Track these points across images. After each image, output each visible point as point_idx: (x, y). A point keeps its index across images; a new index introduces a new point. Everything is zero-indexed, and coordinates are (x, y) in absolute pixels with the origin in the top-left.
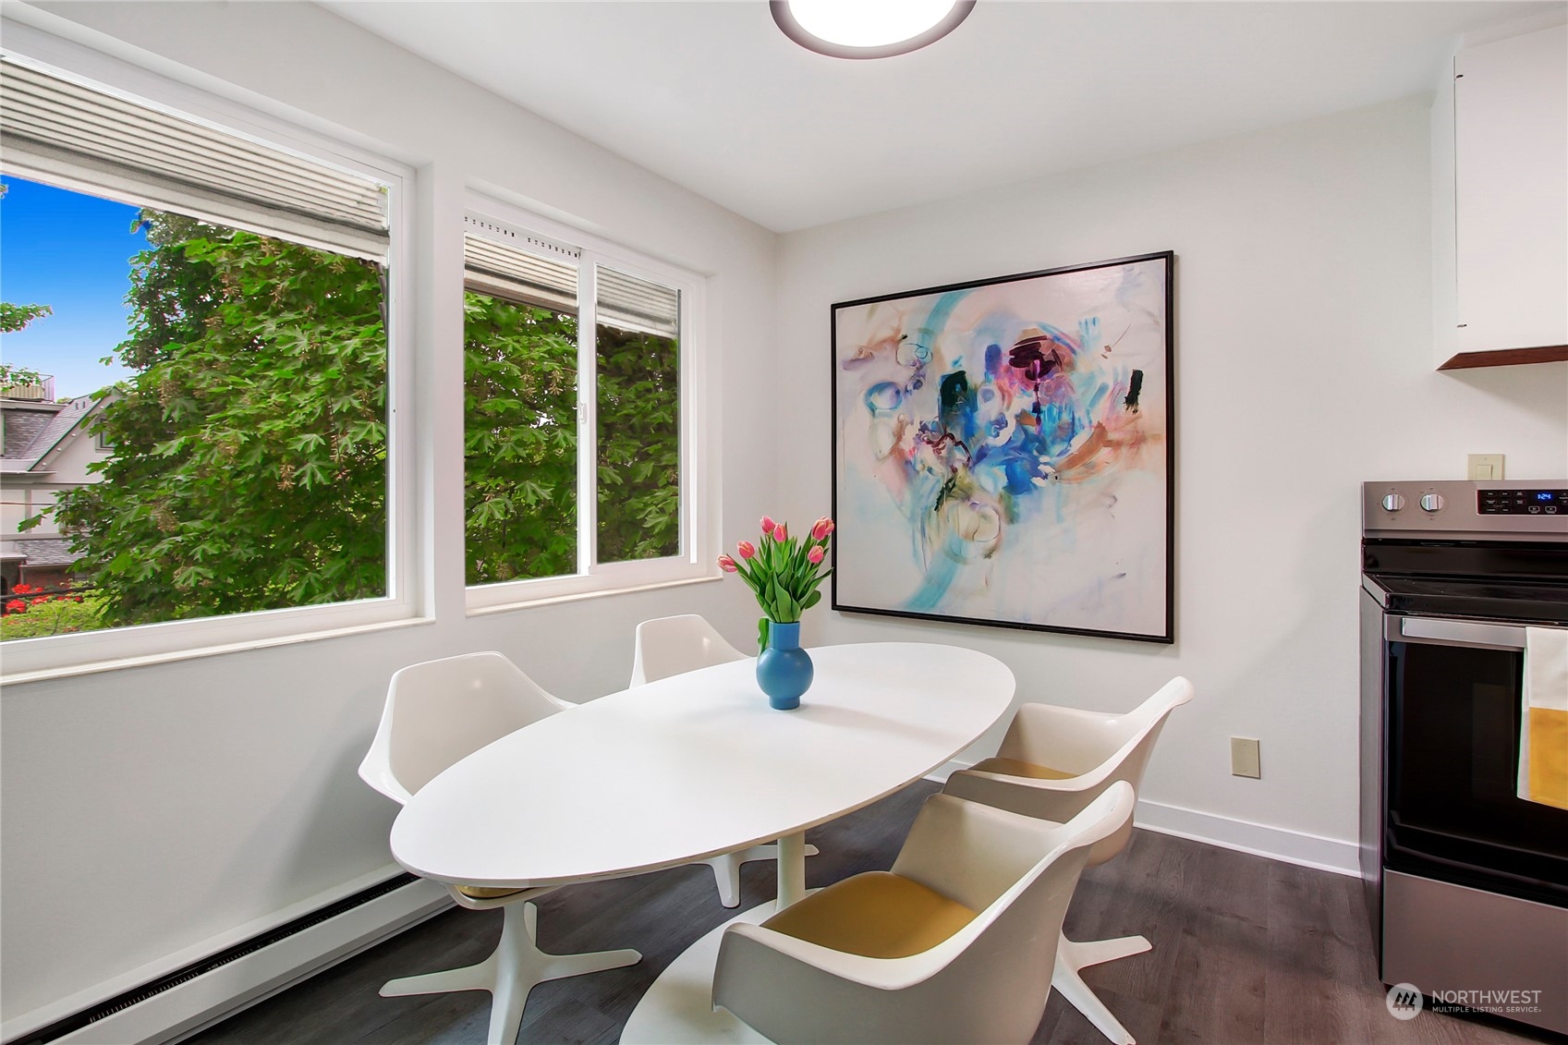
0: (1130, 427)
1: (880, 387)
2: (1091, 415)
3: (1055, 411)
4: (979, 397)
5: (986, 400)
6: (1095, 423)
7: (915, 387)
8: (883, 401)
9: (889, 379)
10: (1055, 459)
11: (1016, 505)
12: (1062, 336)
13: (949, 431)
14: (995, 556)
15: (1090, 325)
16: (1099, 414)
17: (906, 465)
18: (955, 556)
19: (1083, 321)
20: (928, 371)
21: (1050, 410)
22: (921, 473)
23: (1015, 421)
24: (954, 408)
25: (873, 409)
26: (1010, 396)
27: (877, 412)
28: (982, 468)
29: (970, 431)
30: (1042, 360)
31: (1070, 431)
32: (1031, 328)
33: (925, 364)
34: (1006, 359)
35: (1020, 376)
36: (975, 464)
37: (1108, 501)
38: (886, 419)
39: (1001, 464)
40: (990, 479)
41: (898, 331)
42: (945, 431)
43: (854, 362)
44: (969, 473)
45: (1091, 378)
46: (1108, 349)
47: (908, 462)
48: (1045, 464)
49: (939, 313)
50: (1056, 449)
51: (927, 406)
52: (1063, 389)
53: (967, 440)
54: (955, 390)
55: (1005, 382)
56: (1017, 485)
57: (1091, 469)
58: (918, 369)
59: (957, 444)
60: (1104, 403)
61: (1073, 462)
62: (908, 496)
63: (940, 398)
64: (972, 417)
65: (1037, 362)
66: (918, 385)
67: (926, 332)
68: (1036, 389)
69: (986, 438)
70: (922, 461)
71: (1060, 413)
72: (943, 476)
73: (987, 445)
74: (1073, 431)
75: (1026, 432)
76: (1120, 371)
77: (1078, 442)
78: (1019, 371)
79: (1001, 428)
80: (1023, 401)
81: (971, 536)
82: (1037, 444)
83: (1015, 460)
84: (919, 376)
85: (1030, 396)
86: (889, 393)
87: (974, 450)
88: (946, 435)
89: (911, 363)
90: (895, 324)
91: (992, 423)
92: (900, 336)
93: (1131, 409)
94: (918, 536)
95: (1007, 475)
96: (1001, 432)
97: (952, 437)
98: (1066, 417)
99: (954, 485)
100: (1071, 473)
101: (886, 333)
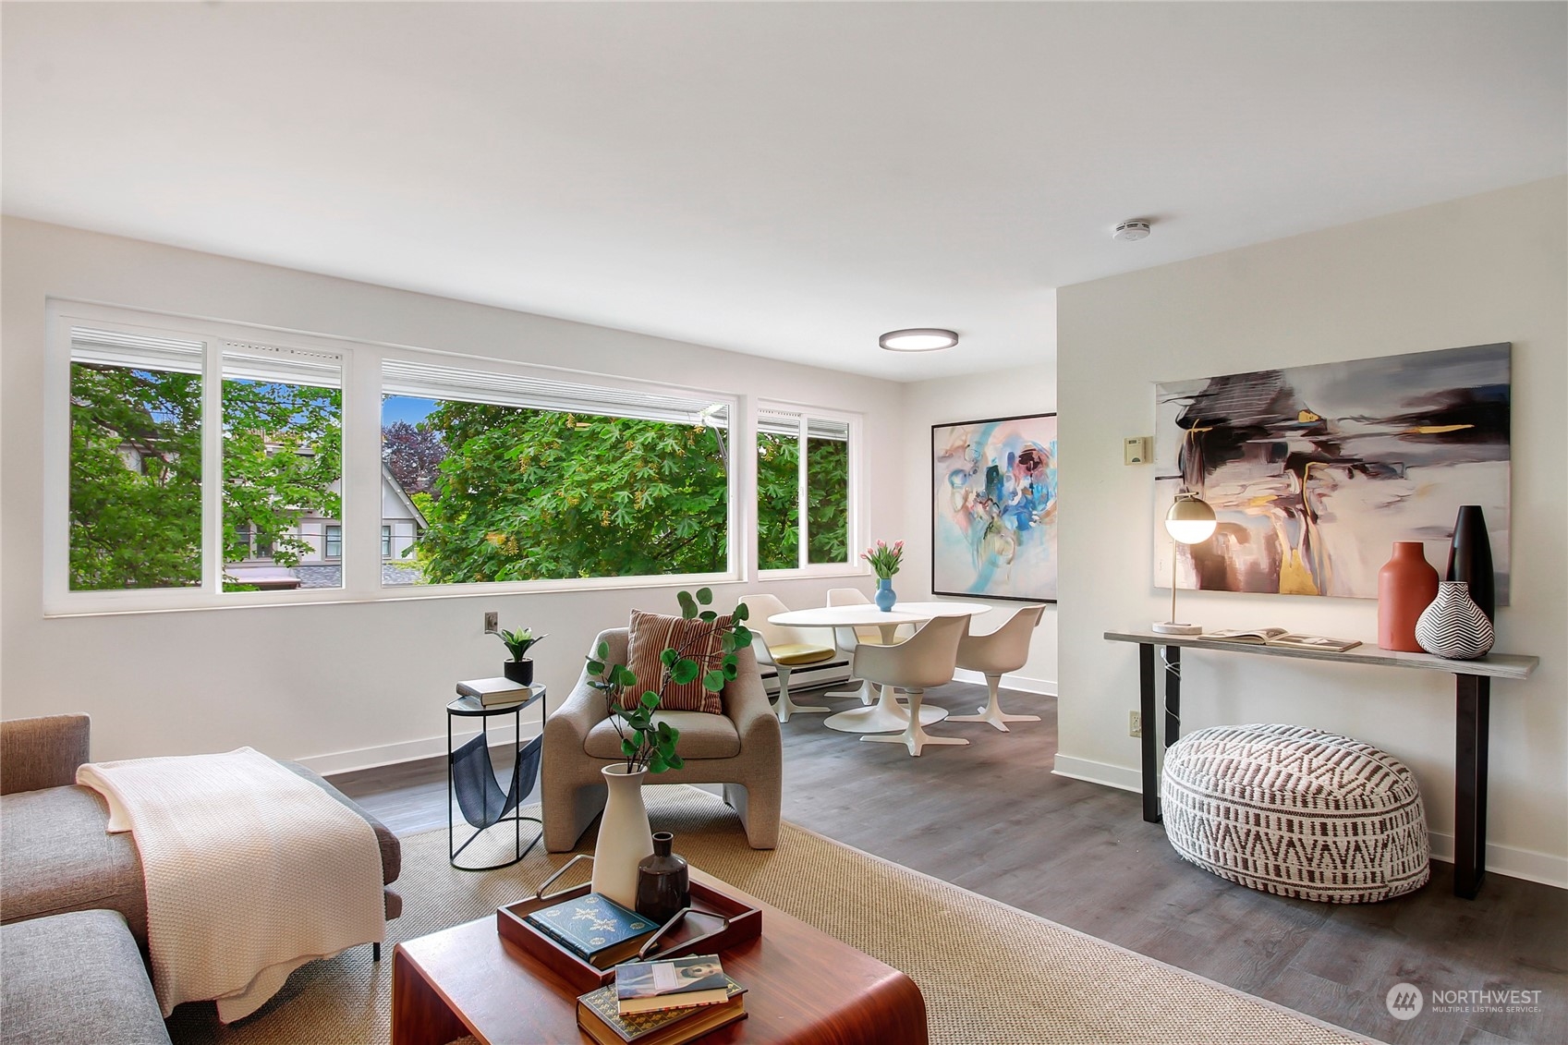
1: (956, 472)
2: (1056, 490)
3: (1040, 488)
4: (1005, 479)
5: (1008, 481)
8: (958, 480)
9: (961, 468)
10: (1040, 513)
11: (1022, 536)
12: (1042, 449)
13: (990, 497)
14: (1012, 563)
15: (1054, 445)
17: (969, 514)
18: (994, 564)
19: (1051, 443)
20: (980, 464)
21: (1037, 487)
22: (976, 519)
23: (1021, 492)
24: (993, 485)
25: (953, 484)
26: (1019, 479)
27: (955, 485)
28: (1006, 517)
29: (1000, 497)
30: (1033, 461)
31: (1046, 498)
32: (1028, 444)
33: (978, 461)
34: (1017, 460)
35: (1023, 469)
36: (1002, 514)
38: (959, 490)
39: (1015, 514)
40: (1010, 523)
41: (965, 442)
42: (988, 497)
43: (943, 458)
44: (1000, 519)
45: (1055, 472)
47: (970, 513)
48: (1035, 515)
49: (986, 434)
50: (1040, 507)
51: (980, 485)
52: (1043, 476)
53: (999, 502)
54: (993, 475)
55: (1017, 472)
56: (1022, 526)
57: (1056, 518)
58: (975, 463)
59: (994, 504)
61: (1048, 514)
62: (970, 532)
63: (986, 479)
64: (1001, 489)
65: (1031, 462)
66: (975, 472)
67: (979, 443)
68: (1031, 476)
69: (1008, 501)
70: (977, 513)
71: (1042, 489)
72: (987, 521)
73: (1008, 504)
74: (1048, 498)
75: (1026, 498)
77: (1050, 504)
78: (1023, 466)
79: (1015, 496)
80: (1025, 482)
81: (1000, 553)
82: (1031, 504)
83: (1021, 513)
84: (976, 467)
85: (1028, 479)
86: (961, 475)
87: (1002, 508)
88: (989, 499)
89: (972, 460)
90: (964, 438)
91: (1011, 493)
92: (966, 445)
94: (975, 553)
95: (1017, 520)
96: (1015, 498)
97: (992, 500)
98: (1045, 491)
99: (993, 526)
100: (1047, 520)
101: (959, 443)
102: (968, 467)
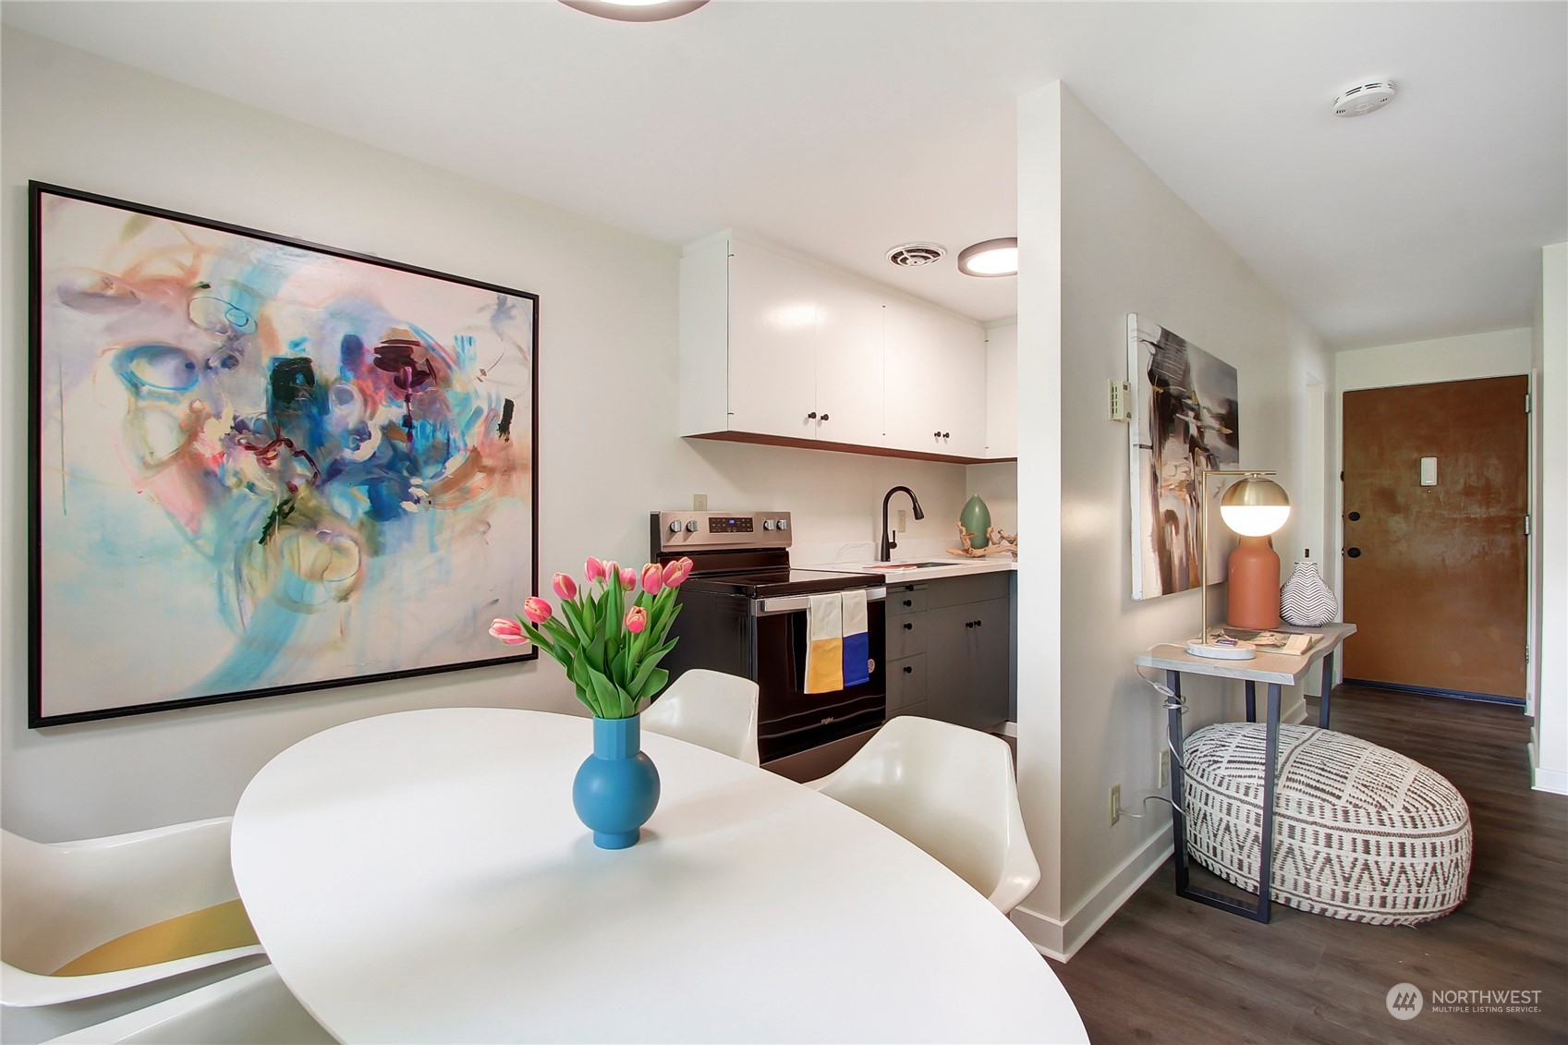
0: (502, 454)
1: (154, 352)
2: (466, 438)
3: (429, 429)
4: (332, 397)
5: (341, 402)
6: (470, 446)
7: (224, 364)
8: (158, 376)
9: (172, 341)
10: (428, 481)
11: (381, 533)
12: (437, 347)
13: (284, 435)
14: (353, 597)
15: (466, 343)
16: (473, 439)
17: (207, 478)
18: (294, 604)
19: (459, 338)
20: (247, 344)
21: (423, 427)
22: (235, 491)
23: (380, 434)
24: (292, 405)
25: (135, 385)
26: (375, 405)
27: (145, 389)
28: (334, 488)
29: (317, 438)
30: (414, 368)
31: (444, 452)
32: (402, 327)
33: (243, 335)
34: (370, 358)
35: (387, 381)
36: (325, 482)
37: (482, 528)
38: (165, 403)
39: (363, 483)
40: (348, 502)
41: (193, 273)
42: (278, 435)
43: (92, 299)
44: (316, 493)
45: (466, 400)
46: (483, 372)
47: (208, 473)
48: (417, 486)
49: (266, 268)
50: (430, 471)
51: (247, 395)
52: (438, 406)
53: (313, 450)
54: (293, 382)
55: (369, 385)
56: (382, 510)
57: (467, 494)
58: (230, 339)
59: (297, 454)
60: (478, 427)
61: (448, 485)
62: (207, 523)
63: (270, 387)
64: (321, 420)
65: (409, 370)
66: (229, 362)
67: (247, 290)
68: (407, 400)
69: (341, 450)
70: (236, 474)
71: (434, 431)
72: (274, 496)
73: (343, 459)
74: (448, 453)
75: (394, 448)
76: (494, 397)
77: (454, 464)
78: (387, 376)
79: (362, 440)
80: (391, 411)
81: (317, 575)
82: (408, 463)
83: (381, 480)
84: (232, 350)
85: (400, 407)
86: (171, 364)
87: (323, 464)
88: (278, 441)
89: (218, 327)
90: (187, 260)
91: (351, 433)
92: (197, 281)
93: (503, 438)
94: (230, 582)
95: (370, 497)
96: (362, 445)
97: (290, 444)
98: (440, 436)
99: (292, 509)
100: (446, 498)
101: (162, 268)
102: (202, 344)
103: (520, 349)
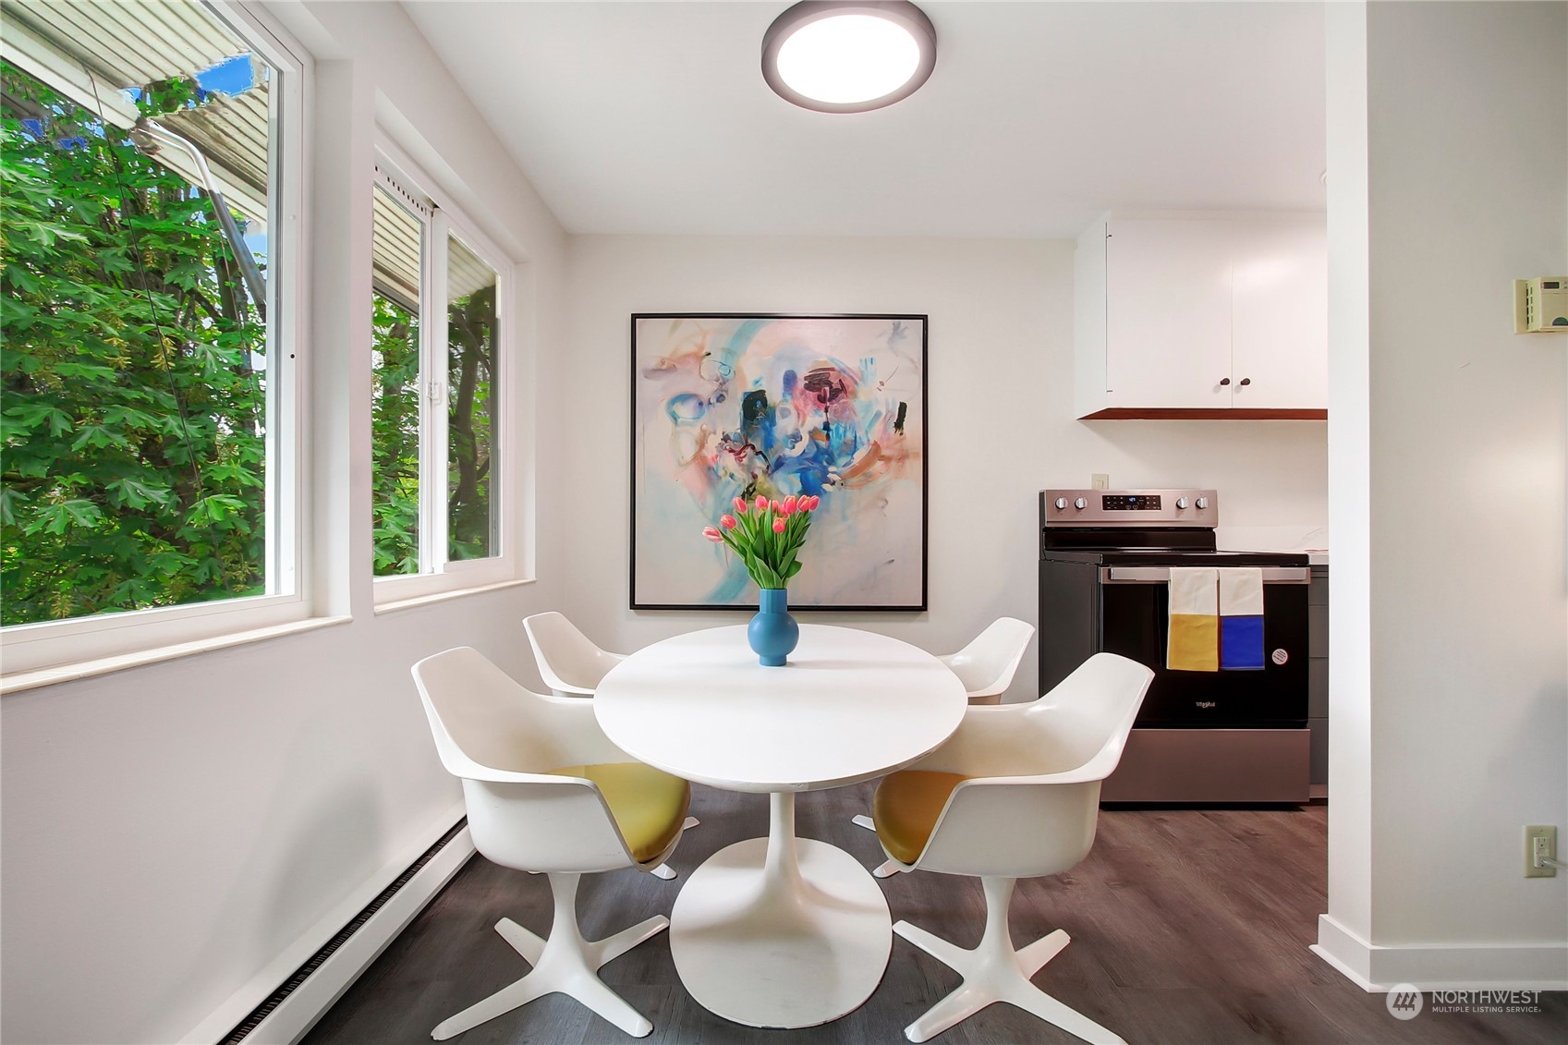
0: (898, 446)
1: (683, 398)
2: (869, 435)
3: (841, 430)
4: (778, 414)
5: (784, 417)
6: (872, 442)
7: (718, 401)
8: (685, 411)
9: (692, 391)
10: (841, 469)
12: (847, 370)
13: (750, 442)
15: (869, 363)
16: (874, 436)
17: (709, 472)
19: (863, 360)
20: (730, 386)
21: (837, 429)
22: (723, 479)
23: (808, 436)
24: (755, 421)
25: (675, 418)
26: (805, 416)
27: (679, 420)
28: (779, 475)
29: (769, 443)
30: (831, 387)
31: (853, 447)
32: (822, 360)
33: (728, 381)
34: (801, 384)
35: (812, 399)
36: (773, 472)
37: (881, 504)
38: (689, 427)
39: (796, 472)
40: (787, 485)
41: (702, 348)
42: (746, 441)
43: (654, 372)
44: (768, 479)
45: (868, 406)
46: (882, 384)
47: (710, 468)
48: (833, 473)
49: (741, 336)
50: (842, 461)
51: (730, 417)
52: (848, 412)
53: (766, 451)
54: (755, 406)
55: (801, 403)
56: (809, 489)
57: (869, 478)
58: (721, 384)
59: (757, 453)
60: (878, 426)
61: (855, 472)
62: (710, 499)
63: (742, 412)
64: (771, 430)
65: (827, 388)
66: (721, 398)
67: (729, 352)
68: (826, 411)
69: (783, 450)
70: (724, 468)
71: (845, 432)
72: (745, 481)
73: (784, 455)
74: (855, 447)
75: (817, 446)
76: (890, 401)
77: (860, 455)
78: (812, 395)
79: (796, 442)
80: (815, 419)
82: (826, 456)
83: (808, 469)
84: (722, 391)
85: (821, 416)
86: (692, 403)
87: (772, 460)
88: (747, 445)
89: (715, 378)
90: (699, 340)
91: (788, 437)
92: (704, 352)
93: (898, 432)
95: (801, 481)
96: (796, 445)
97: (753, 448)
98: (850, 436)
99: (754, 490)
100: (854, 480)
101: (689, 348)
102: (707, 390)
103: (912, 361)
